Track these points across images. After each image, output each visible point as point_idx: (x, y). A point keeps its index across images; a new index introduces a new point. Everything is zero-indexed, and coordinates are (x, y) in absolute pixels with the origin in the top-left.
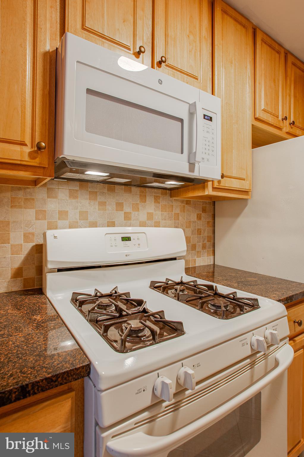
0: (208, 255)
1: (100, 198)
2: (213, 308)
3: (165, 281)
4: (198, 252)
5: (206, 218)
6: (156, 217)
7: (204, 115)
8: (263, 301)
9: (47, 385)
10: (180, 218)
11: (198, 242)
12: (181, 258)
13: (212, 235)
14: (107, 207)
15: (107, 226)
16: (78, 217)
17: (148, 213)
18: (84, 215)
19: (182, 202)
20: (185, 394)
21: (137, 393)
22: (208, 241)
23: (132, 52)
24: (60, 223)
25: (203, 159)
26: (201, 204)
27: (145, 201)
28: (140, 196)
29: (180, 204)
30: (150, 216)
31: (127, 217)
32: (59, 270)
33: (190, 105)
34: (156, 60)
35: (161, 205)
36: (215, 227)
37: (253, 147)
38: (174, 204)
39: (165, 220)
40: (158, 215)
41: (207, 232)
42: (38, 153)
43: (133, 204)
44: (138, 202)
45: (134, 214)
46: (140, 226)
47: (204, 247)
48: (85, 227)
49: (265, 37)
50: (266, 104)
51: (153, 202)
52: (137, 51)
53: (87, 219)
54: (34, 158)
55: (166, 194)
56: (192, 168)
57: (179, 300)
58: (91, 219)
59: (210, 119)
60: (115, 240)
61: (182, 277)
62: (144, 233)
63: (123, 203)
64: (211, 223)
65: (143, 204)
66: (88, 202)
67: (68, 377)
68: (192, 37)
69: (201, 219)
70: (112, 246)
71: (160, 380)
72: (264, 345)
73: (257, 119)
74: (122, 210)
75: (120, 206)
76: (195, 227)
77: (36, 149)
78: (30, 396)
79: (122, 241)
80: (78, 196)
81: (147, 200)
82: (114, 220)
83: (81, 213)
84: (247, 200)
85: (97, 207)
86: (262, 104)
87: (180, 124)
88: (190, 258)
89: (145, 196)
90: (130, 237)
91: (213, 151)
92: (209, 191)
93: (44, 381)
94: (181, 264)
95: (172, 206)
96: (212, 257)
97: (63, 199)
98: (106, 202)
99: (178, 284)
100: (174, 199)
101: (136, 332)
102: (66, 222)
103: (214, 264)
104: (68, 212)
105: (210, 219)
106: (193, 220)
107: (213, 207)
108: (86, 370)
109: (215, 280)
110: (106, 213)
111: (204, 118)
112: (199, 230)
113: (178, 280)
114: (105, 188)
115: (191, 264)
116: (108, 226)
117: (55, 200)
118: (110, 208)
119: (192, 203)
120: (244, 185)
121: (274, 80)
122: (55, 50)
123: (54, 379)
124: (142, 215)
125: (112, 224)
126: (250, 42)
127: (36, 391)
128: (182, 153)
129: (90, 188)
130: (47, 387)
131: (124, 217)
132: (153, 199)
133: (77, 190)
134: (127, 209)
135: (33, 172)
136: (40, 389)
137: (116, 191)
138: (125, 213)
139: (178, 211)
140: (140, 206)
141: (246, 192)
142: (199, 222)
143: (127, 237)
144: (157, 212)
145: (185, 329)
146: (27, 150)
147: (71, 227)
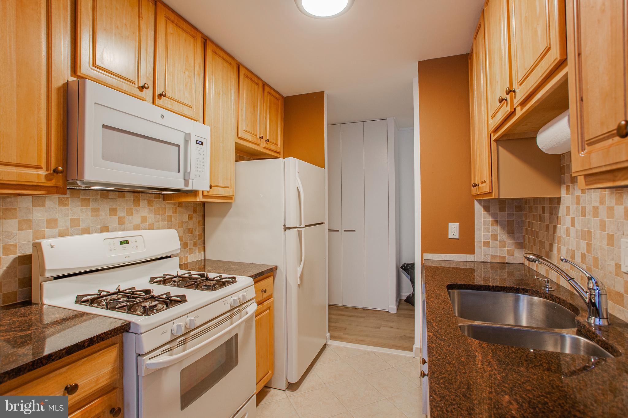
0: (200, 251)
1: (93, 205)
2: (205, 287)
3: (162, 276)
4: (190, 249)
5: (197, 218)
6: (150, 220)
7: (197, 141)
8: (238, 278)
9: (105, 337)
10: (173, 219)
11: (189, 240)
12: (175, 255)
13: (202, 233)
14: (100, 213)
15: (100, 232)
16: (68, 223)
17: (142, 217)
18: (75, 222)
19: (175, 204)
20: (190, 334)
21: (162, 334)
22: (199, 239)
23: (136, 86)
24: (48, 232)
25: (195, 175)
26: (192, 205)
27: (139, 206)
28: (134, 201)
29: (173, 206)
30: (144, 219)
31: (121, 221)
32: (56, 278)
33: (186, 134)
34: (157, 93)
35: (155, 208)
36: (205, 226)
37: (236, 161)
38: (167, 206)
39: (158, 222)
40: (152, 218)
41: (198, 231)
42: (54, 175)
43: (127, 209)
44: (132, 206)
45: (128, 218)
46: (134, 230)
47: (195, 244)
48: (77, 234)
49: (247, 72)
50: (247, 126)
51: (147, 206)
52: (141, 85)
53: (79, 226)
54: (51, 180)
55: (159, 198)
56: (186, 184)
57: (178, 286)
58: (83, 225)
59: (202, 144)
60: (114, 244)
61: (178, 271)
62: (141, 236)
63: (116, 208)
64: (201, 223)
65: (137, 208)
66: (80, 209)
67: (118, 331)
68: (187, 73)
69: (192, 219)
70: (111, 250)
71: (175, 324)
72: (237, 302)
73: (239, 138)
74: (116, 215)
75: (113, 211)
76: (187, 226)
77: (52, 172)
78: (95, 344)
79: (121, 244)
80: (69, 204)
81: (140, 204)
82: (107, 225)
83: (72, 220)
84: (231, 203)
85: (90, 213)
86: (243, 126)
87: (177, 148)
88: (183, 255)
89: (139, 201)
90: (128, 241)
91: (203, 169)
92: (200, 199)
93: (104, 334)
94: (175, 261)
95: (165, 208)
96: (203, 253)
97: (52, 207)
98: (99, 208)
99: (175, 277)
100: (167, 202)
101: (152, 307)
102: (56, 231)
103: (205, 259)
104: (57, 220)
105: (201, 219)
106: (185, 221)
107: (203, 207)
108: (128, 327)
109: (206, 270)
110: (99, 219)
111: (197, 143)
112: (191, 230)
113: (175, 275)
114: (98, 194)
115: (184, 261)
116: (102, 232)
117: (42, 208)
118: (103, 214)
119: (183, 204)
120: (229, 192)
121: (254, 107)
122: (66, 83)
123: (109, 333)
124: (136, 219)
125: (105, 229)
126: (235, 76)
127: (99, 341)
128: (179, 172)
129: (81, 195)
130: (105, 338)
131: (118, 222)
132: (147, 203)
133: (67, 198)
134: (121, 214)
135: (46, 191)
136: (101, 339)
137: (110, 197)
138: (119, 217)
139: (171, 213)
140: (134, 210)
141: (230, 198)
142: (190, 222)
143: (125, 241)
144: (150, 215)
145: (187, 299)
146: (43, 173)
147: (61, 235)
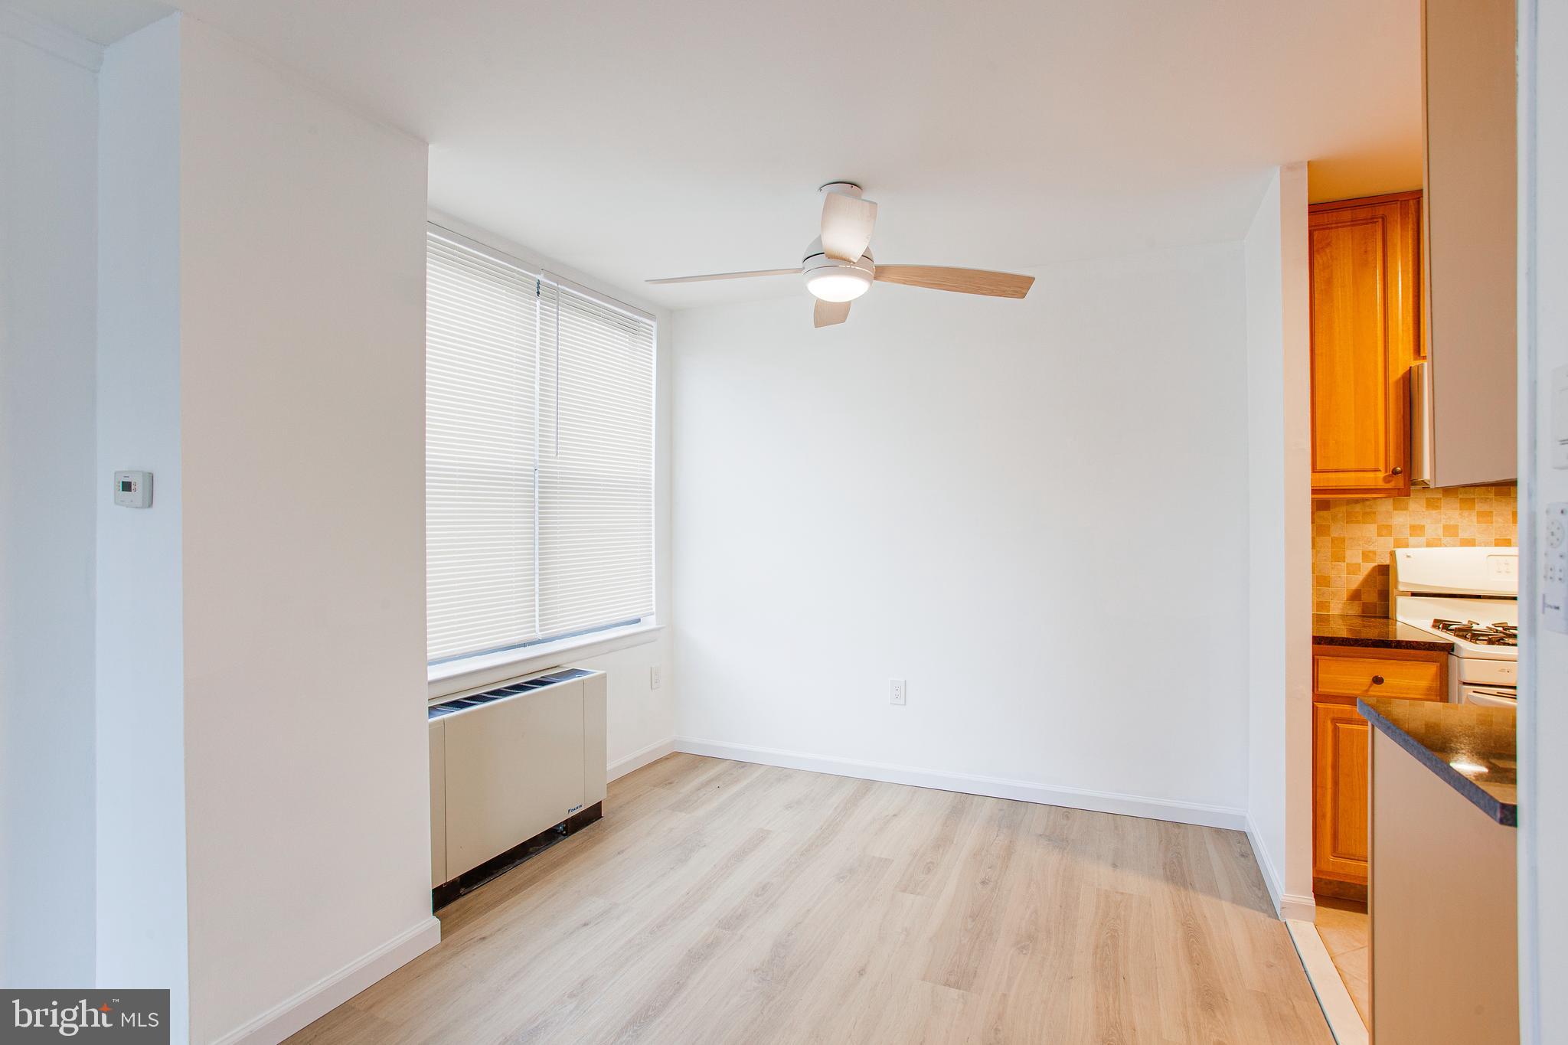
1: (1480, 507)
14: (1494, 517)
15: (1493, 546)
16: (1440, 532)
18: (1451, 531)
24: (1412, 540)
32: (1415, 595)
42: (1393, 476)
48: (1456, 546)
53: (1457, 536)
54: (1389, 482)
58: (1464, 535)
60: (1506, 563)
66: (1458, 513)
77: (1391, 473)
82: (1508, 537)
83: (1446, 527)
85: (1475, 519)
97: (1417, 510)
98: (1491, 512)
102: (1423, 540)
104: (1424, 526)
110: (1492, 525)
114: (1488, 492)
116: (1497, 545)
117: (1405, 512)
118: (1500, 520)
125: (1504, 542)
129: (1460, 494)
133: (1440, 499)
146: (1381, 475)
147: (1429, 545)
